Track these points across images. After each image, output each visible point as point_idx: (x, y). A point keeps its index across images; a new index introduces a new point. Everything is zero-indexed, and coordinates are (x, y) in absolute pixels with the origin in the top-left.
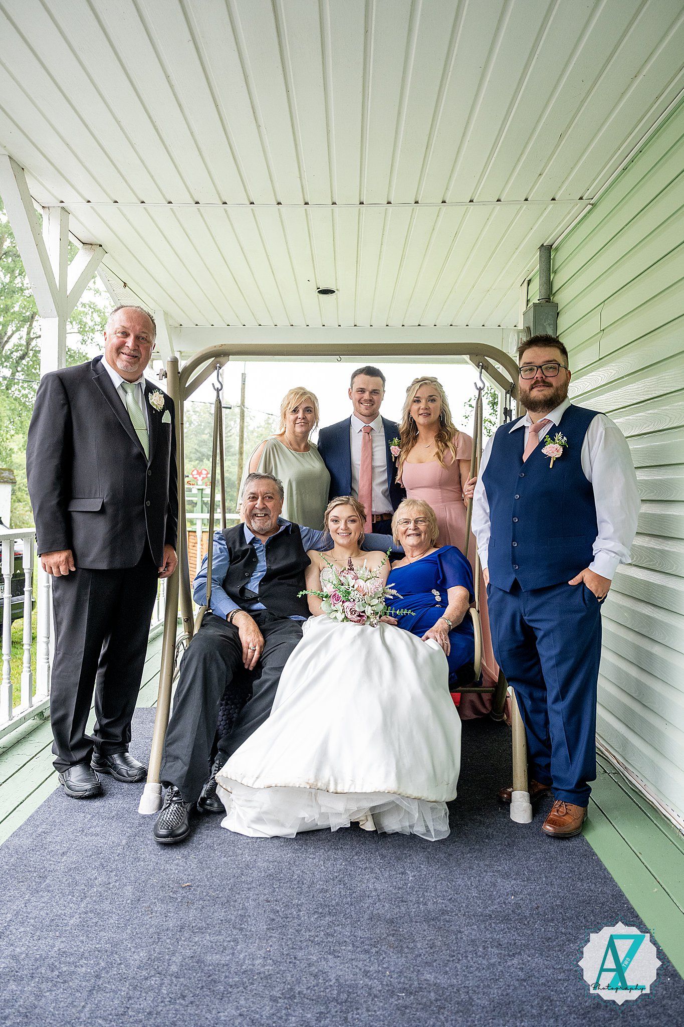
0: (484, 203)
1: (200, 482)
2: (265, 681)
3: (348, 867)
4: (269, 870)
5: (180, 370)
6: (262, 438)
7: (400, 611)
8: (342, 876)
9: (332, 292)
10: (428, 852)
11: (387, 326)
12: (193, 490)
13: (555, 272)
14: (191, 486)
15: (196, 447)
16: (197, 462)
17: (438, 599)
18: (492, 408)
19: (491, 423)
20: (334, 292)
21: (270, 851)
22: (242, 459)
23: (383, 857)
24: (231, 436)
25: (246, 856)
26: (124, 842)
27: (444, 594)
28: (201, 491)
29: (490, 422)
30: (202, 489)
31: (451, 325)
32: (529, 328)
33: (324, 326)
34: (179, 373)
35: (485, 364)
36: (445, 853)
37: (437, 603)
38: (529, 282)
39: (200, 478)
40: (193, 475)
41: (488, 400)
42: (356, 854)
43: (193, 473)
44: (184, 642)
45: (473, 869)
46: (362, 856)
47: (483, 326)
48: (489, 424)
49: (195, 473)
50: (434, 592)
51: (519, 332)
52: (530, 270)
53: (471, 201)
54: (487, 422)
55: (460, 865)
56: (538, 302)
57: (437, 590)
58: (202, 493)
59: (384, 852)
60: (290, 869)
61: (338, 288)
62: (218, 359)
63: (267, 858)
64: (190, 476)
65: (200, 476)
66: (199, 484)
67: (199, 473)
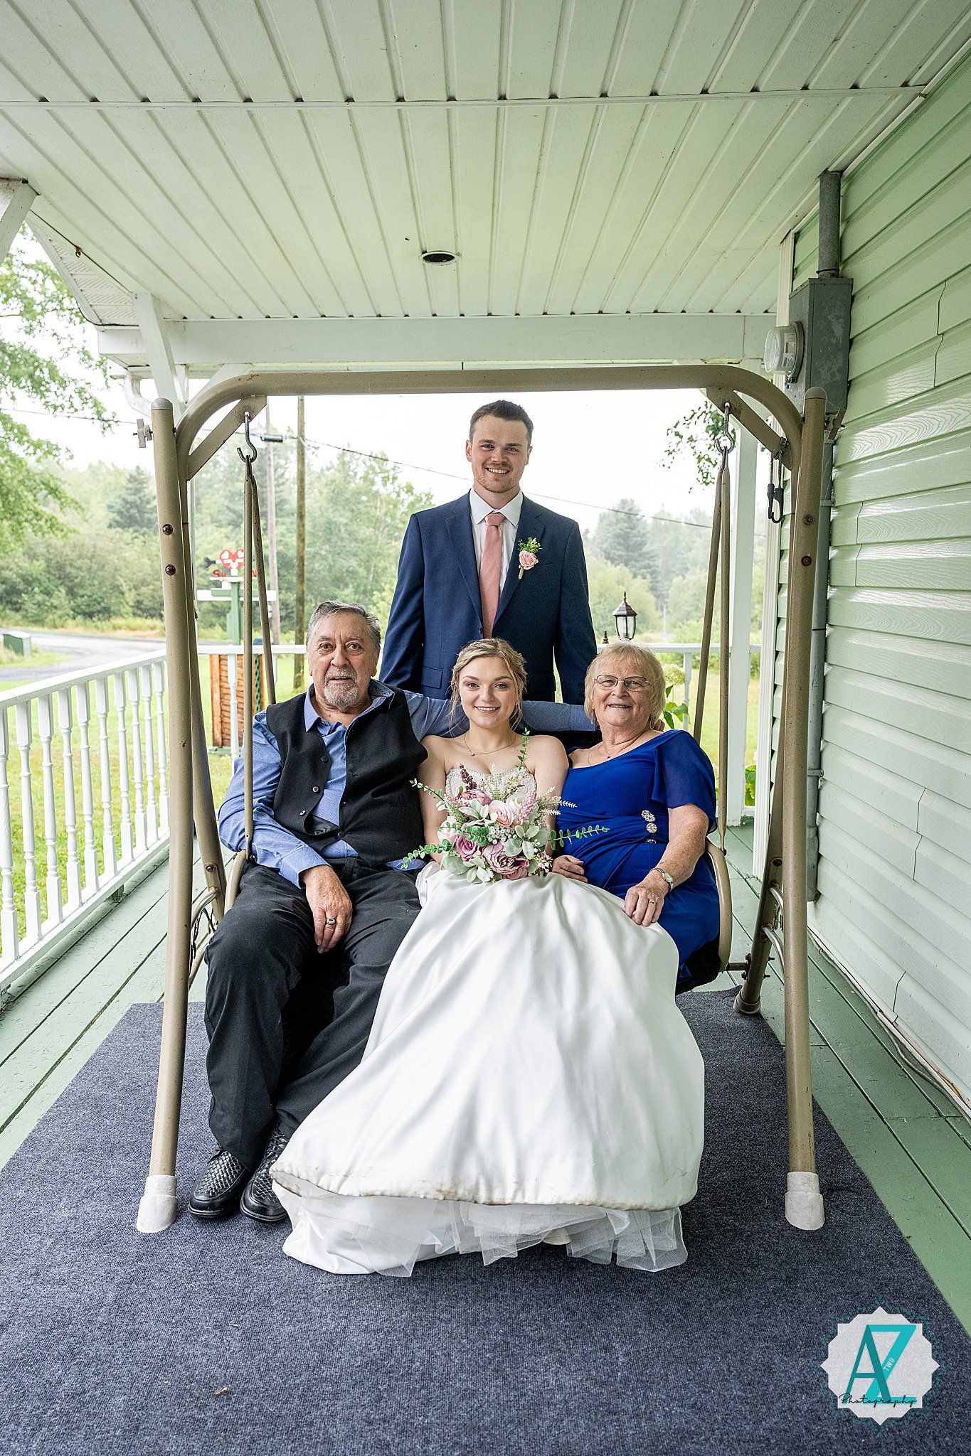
0: (727, 95)
1: (235, 572)
2: (357, 992)
3: (510, 1339)
4: (369, 1350)
5: (176, 426)
6: (333, 487)
7: (580, 831)
8: (500, 1359)
9: (448, 258)
10: (649, 1299)
11: (545, 314)
12: (224, 583)
13: (848, 221)
14: (221, 579)
15: (226, 503)
16: (231, 527)
17: (652, 828)
18: (713, 436)
19: (711, 462)
20: (452, 258)
21: (370, 1307)
22: (303, 526)
23: (570, 1312)
24: (283, 484)
25: (329, 1321)
26: (111, 1296)
27: (663, 821)
28: (236, 586)
29: (709, 460)
30: (238, 583)
31: (656, 312)
32: (800, 325)
33: (434, 315)
34: (174, 430)
35: (735, 405)
36: (679, 1300)
37: (650, 836)
38: (797, 236)
39: (234, 565)
40: (222, 560)
41: (707, 424)
42: (523, 1309)
43: (223, 557)
44: (209, 908)
45: (729, 1335)
46: (533, 1312)
47: (711, 311)
48: (707, 463)
49: (226, 555)
50: (647, 816)
51: (782, 331)
52: (800, 215)
53: (704, 92)
54: (703, 461)
55: (704, 1327)
56: (816, 276)
57: (652, 812)
58: (238, 589)
59: (569, 1301)
60: (406, 1347)
61: (459, 251)
62: (247, 403)
63: (365, 1323)
64: (218, 562)
65: (234, 561)
66: (232, 574)
67: (234, 557)
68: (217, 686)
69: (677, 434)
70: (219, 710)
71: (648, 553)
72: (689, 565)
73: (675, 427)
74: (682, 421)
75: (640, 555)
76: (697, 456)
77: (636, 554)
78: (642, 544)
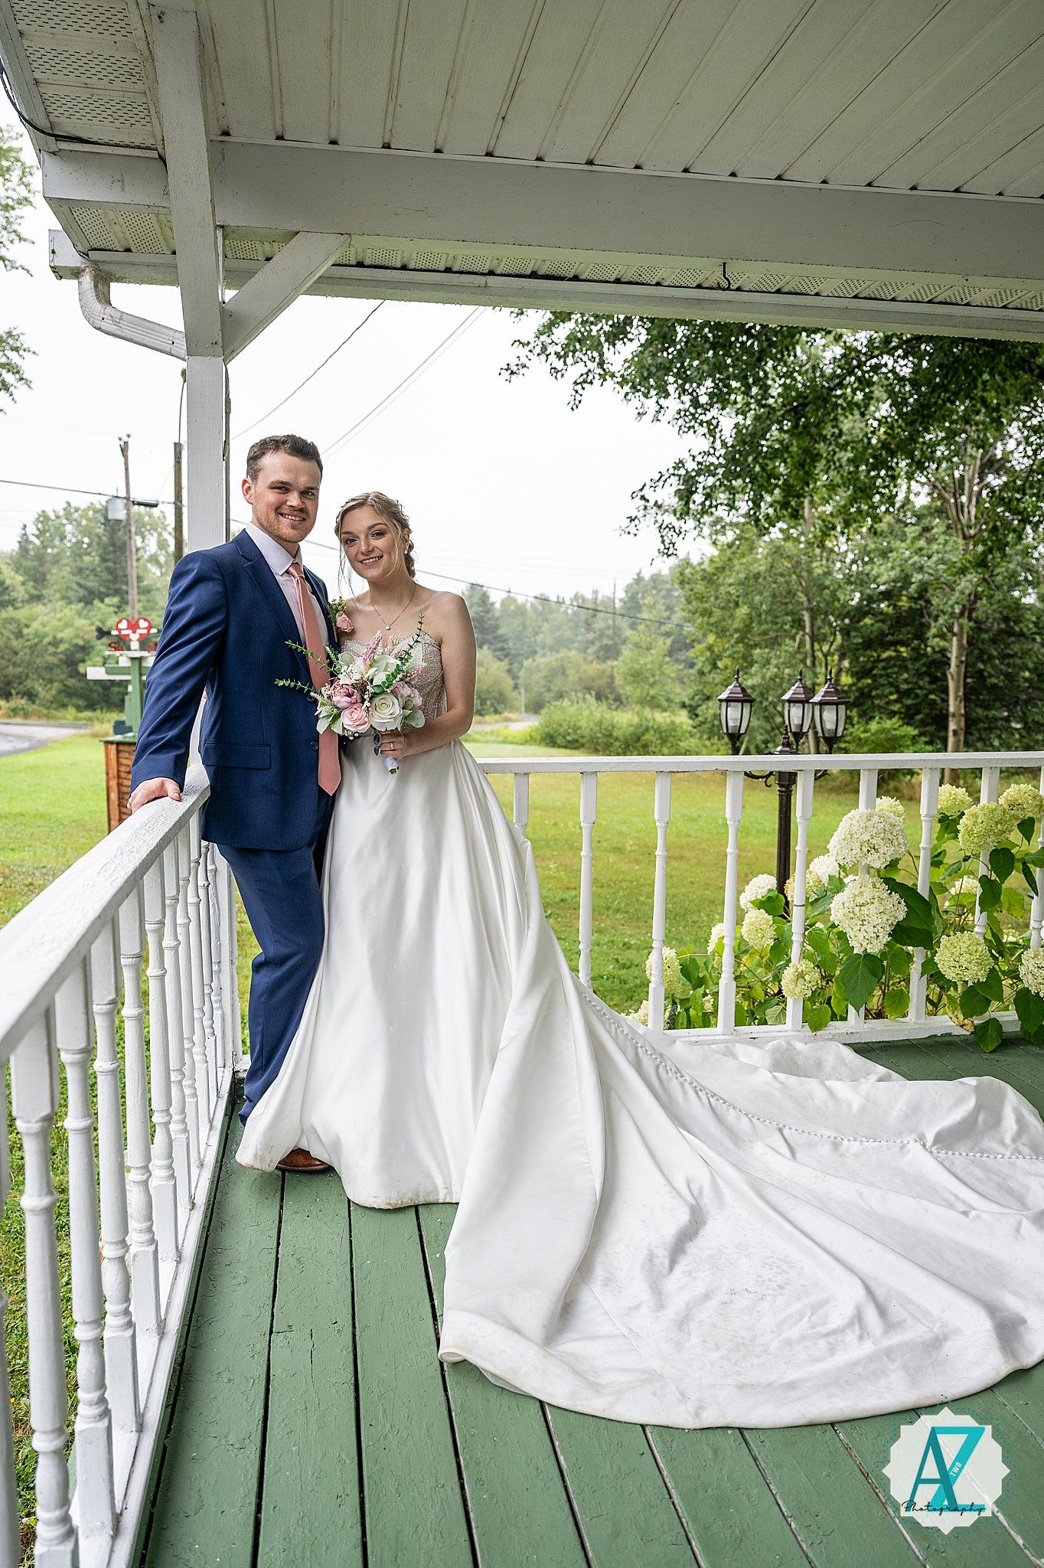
1: (135, 645)
12: (120, 659)
14: (118, 653)
28: (137, 663)
30: (140, 659)
39: (134, 637)
40: (120, 630)
43: (120, 626)
49: (124, 625)
58: (140, 666)
64: (114, 632)
65: (134, 632)
66: (132, 648)
67: (133, 627)
68: (114, 783)
69: (643, 498)
71: (502, 636)
72: (537, 649)
73: (641, 490)
74: (649, 484)
75: (495, 638)
76: (658, 525)
77: (490, 637)
78: (497, 627)
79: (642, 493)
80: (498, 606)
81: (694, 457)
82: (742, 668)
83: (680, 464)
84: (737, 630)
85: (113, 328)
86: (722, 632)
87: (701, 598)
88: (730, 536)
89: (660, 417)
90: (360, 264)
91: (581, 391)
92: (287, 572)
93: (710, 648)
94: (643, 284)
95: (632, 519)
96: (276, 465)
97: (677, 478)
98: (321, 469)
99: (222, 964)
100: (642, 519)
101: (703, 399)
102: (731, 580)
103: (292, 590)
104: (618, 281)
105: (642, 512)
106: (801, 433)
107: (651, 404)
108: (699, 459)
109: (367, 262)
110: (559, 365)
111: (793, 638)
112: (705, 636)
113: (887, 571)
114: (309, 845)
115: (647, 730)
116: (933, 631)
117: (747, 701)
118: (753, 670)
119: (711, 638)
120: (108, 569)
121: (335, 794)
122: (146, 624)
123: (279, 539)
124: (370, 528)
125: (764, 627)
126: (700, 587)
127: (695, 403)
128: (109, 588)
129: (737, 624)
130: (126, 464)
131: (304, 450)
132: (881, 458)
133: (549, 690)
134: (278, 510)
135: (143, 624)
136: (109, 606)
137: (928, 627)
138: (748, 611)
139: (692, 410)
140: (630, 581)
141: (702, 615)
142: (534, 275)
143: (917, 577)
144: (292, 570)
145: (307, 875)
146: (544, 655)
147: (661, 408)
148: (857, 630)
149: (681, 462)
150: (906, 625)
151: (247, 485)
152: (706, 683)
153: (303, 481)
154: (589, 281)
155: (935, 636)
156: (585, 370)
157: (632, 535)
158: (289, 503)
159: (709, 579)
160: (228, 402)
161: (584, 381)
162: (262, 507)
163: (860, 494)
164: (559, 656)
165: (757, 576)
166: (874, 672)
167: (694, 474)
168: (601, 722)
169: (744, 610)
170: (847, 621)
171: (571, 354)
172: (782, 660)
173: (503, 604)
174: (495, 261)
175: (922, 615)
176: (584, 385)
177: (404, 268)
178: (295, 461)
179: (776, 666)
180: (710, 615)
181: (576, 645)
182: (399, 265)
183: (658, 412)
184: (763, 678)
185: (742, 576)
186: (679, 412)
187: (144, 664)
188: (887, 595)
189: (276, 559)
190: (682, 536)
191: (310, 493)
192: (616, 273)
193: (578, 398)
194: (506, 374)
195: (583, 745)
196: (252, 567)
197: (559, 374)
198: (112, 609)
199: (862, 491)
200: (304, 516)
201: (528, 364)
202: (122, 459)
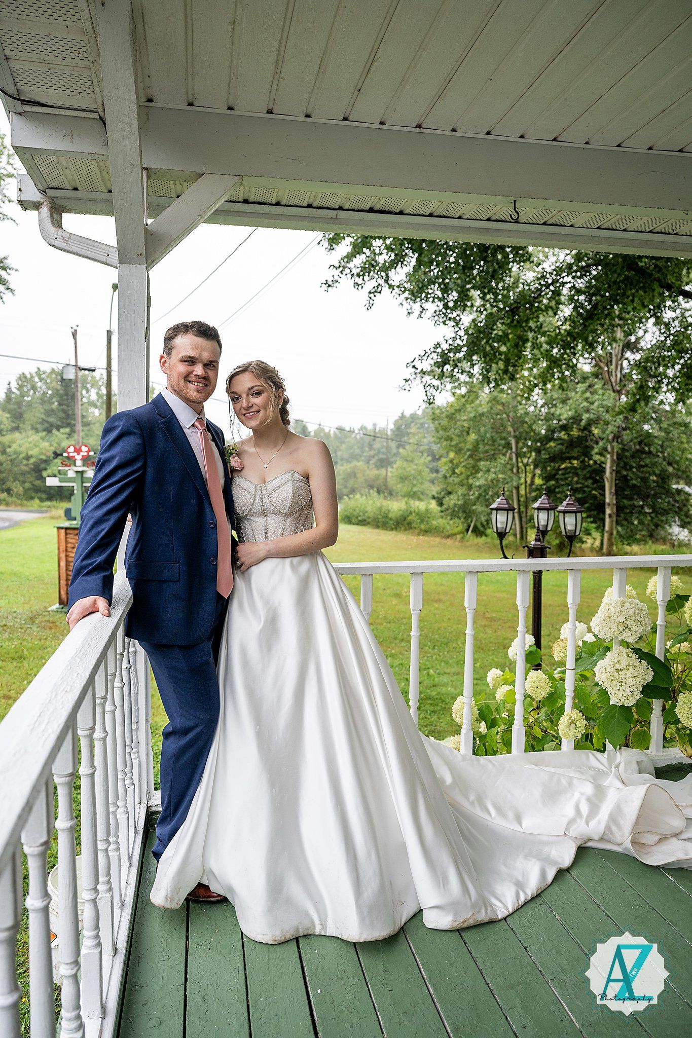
1: (79, 463)
12: (69, 472)
14: (67, 468)
28: (79, 475)
30: (82, 472)
39: (78, 458)
40: (69, 453)
43: (69, 450)
49: (71, 449)
58: (82, 477)
64: (65, 454)
65: (78, 454)
66: (77, 464)
67: (78, 451)
68: (63, 555)
69: (414, 367)
70: (65, 575)
73: (413, 361)
74: (418, 358)
76: (423, 384)
79: (413, 364)
80: (312, 434)
81: (447, 341)
82: (472, 474)
83: (438, 345)
84: (468, 450)
85: (63, 245)
86: (459, 451)
87: (445, 429)
88: (464, 390)
89: (423, 315)
90: (246, 201)
91: (373, 298)
92: (193, 425)
93: (451, 461)
94: (449, 217)
95: (407, 381)
96: (186, 344)
97: (436, 354)
98: (220, 346)
99: (139, 724)
100: (413, 381)
101: (451, 304)
102: (465, 418)
103: (197, 440)
104: (431, 215)
105: (414, 376)
106: (516, 326)
107: (417, 307)
108: (450, 342)
109: (251, 200)
110: (359, 281)
111: (504, 455)
112: (448, 453)
113: (567, 411)
114: (209, 639)
115: (411, 513)
116: (596, 450)
117: (510, 510)
118: (479, 475)
119: (452, 455)
120: (63, 410)
121: (229, 597)
122: (86, 449)
123: (188, 401)
124: (252, 388)
125: (487, 447)
126: (445, 422)
127: (446, 306)
128: (62, 422)
129: (469, 446)
130: (76, 343)
131: (207, 333)
132: (567, 342)
133: (346, 487)
134: (187, 378)
135: (84, 449)
136: (63, 434)
137: (593, 448)
138: (476, 437)
139: (444, 311)
140: (397, 418)
141: (446, 440)
142: (371, 210)
143: (585, 416)
144: (197, 424)
145: (207, 663)
146: (342, 465)
147: (423, 309)
148: (544, 449)
149: (438, 344)
150: (576, 447)
151: (163, 360)
152: (449, 484)
153: (206, 356)
154: (410, 215)
155: (596, 454)
156: (376, 284)
157: (407, 391)
158: (195, 373)
159: (451, 417)
160: (149, 299)
161: (376, 291)
162: (175, 375)
163: (553, 365)
164: (352, 465)
165: (482, 415)
166: (557, 476)
167: (446, 352)
168: (380, 509)
169: (473, 437)
170: (539, 444)
171: (367, 274)
172: (498, 469)
173: (315, 432)
174: (344, 199)
175: (587, 441)
176: (376, 294)
177: (278, 204)
178: (201, 341)
179: (495, 473)
180: (451, 439)
181: (363, 458)
182: (274, 202)
183: (422, 312)
184: (486, 480)
185: (472, 415)
186: (435, 312)
187: (85, 475)
188: (564, 428)
189: (184, 416)
190: (439, 391)
191: (212, 365)
192: (431, 209)
193: (371, 302)
194: (325, 287)
195: (369, 523)
196: (165, 423)
197: (360, 287)
198: (65, 436)
199: (555, 362)
200: (207, 383)
201: (339, 280)
202: (73, 341)
